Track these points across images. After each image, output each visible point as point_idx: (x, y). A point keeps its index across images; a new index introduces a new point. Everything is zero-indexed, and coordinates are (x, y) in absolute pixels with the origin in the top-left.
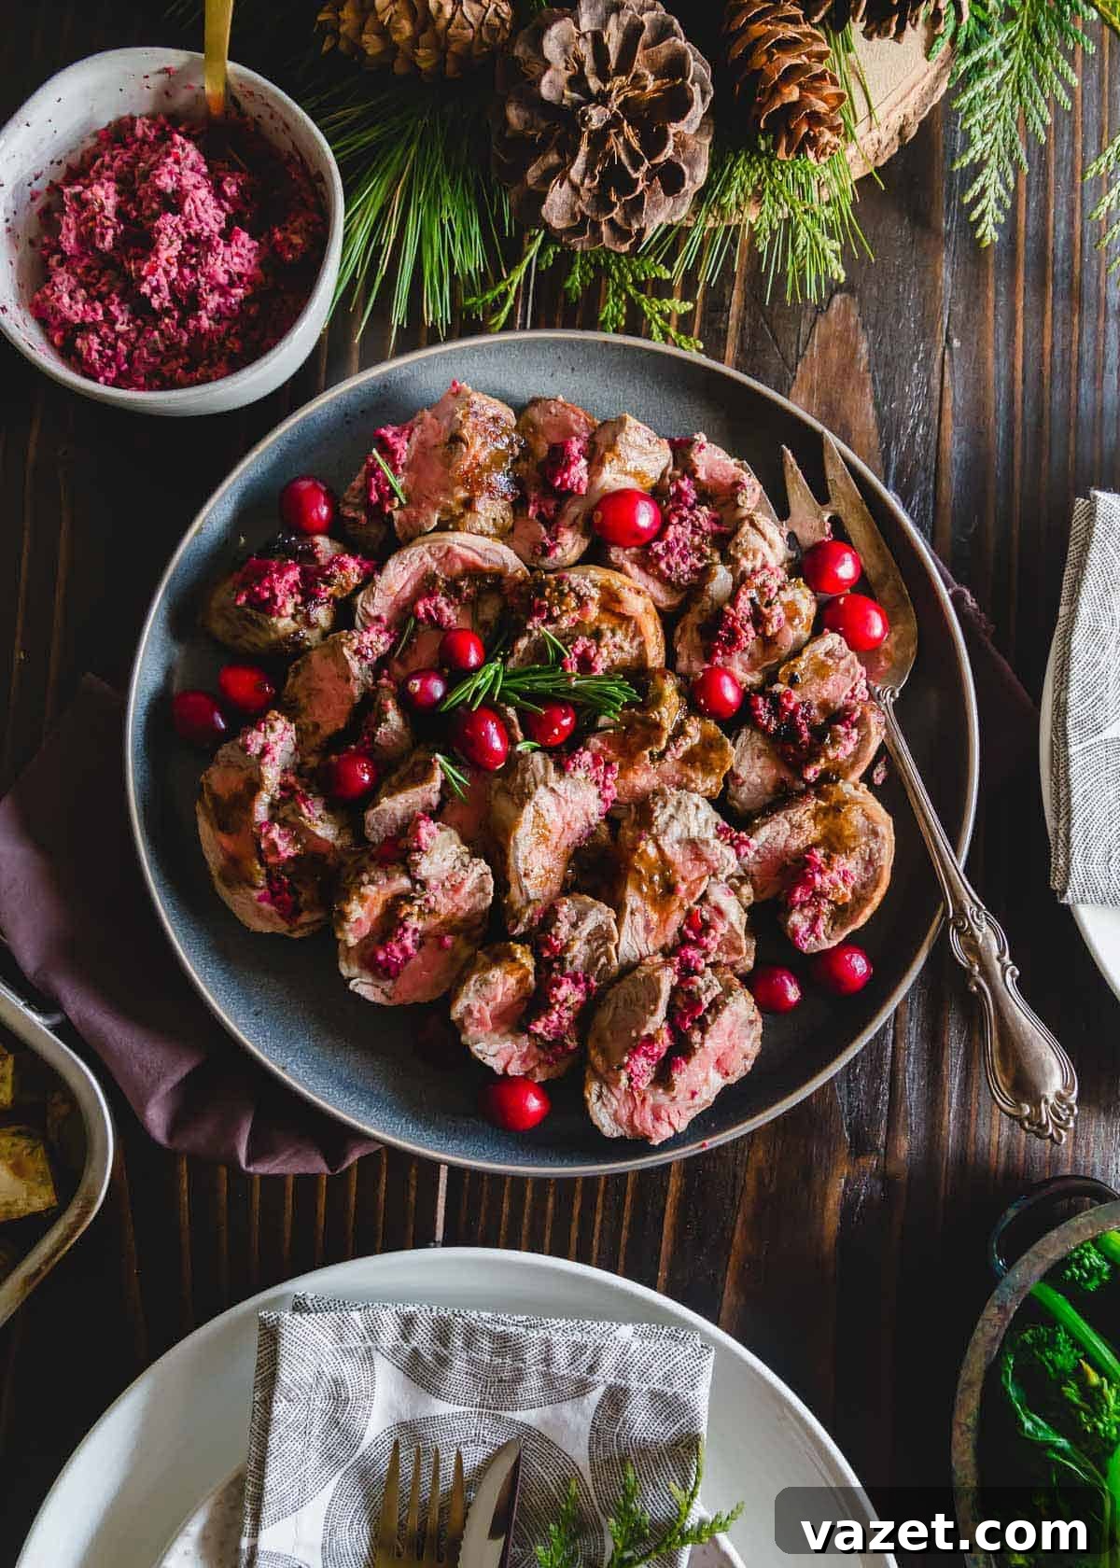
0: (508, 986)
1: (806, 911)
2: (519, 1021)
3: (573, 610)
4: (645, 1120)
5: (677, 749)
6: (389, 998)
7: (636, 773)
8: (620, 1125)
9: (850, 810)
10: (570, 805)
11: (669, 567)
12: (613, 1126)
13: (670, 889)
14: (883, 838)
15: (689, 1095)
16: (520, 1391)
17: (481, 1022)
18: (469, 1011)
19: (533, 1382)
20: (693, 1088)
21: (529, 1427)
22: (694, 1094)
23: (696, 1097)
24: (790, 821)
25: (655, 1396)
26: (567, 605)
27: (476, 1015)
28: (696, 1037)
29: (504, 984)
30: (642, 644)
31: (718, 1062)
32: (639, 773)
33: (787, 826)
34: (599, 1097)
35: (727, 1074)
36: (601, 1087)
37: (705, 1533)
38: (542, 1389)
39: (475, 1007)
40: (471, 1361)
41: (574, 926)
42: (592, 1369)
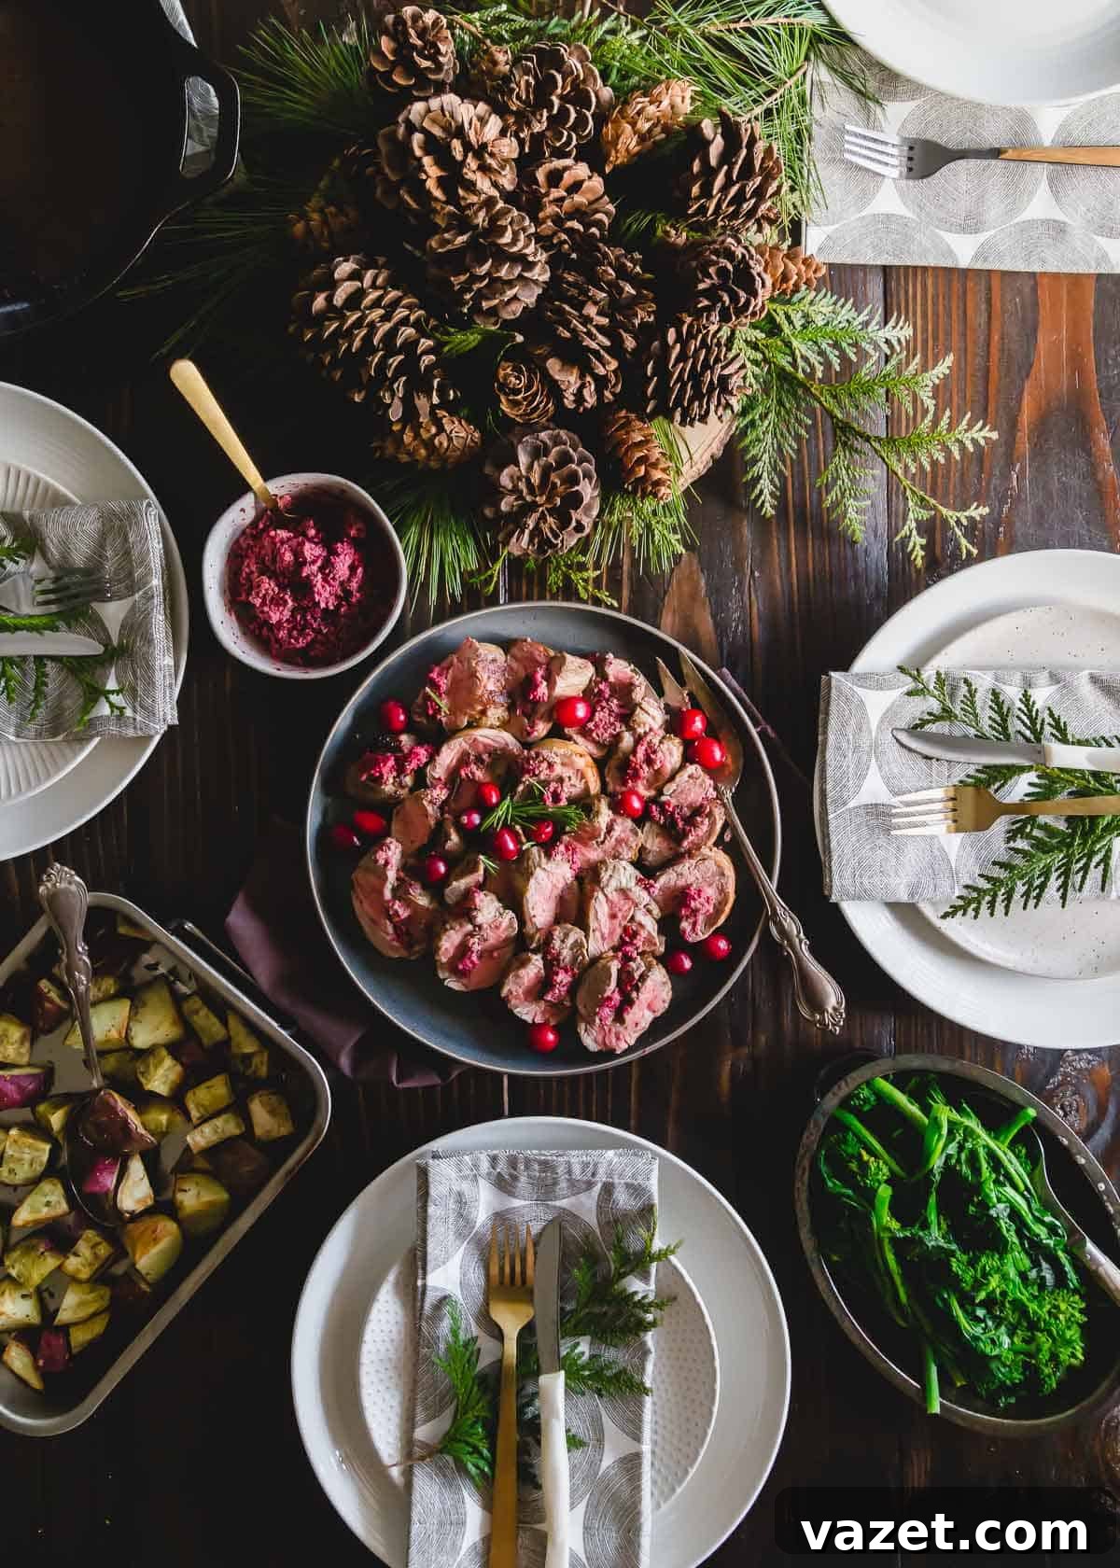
0: (530, 977)
1: (689, 920)
2: (538, 995)
4: (611, 1041)
5: (610, 839)
6: (466, 987)
7: (589, 853)
8: (598, 1045)
10: (554, 875)
11: (598, 735)
12: (595, 1045)
14: (728, 876)
15: (634, 1025)
16: (557, 1190)
17: (518, 996)
18: (510, 992)
19: (563, 1185)
20: (636, 1021)
21: (564, 1209)
22: (637, 1024)
24: (676, 872)
25: (628, 1186)
26: (542, 767)
27: (514, 994)
28: (634, 995)
31: (648, 1006)
32: (591, 852)
33: (675, 875)
34: (585, 1031)
35: (654, 1012)
36: (586, 1026)
37: (662, 1256)
38: (568, 1188)
39: (513, 989)
40: (529, 1177)
41: (563, 941)
42: (594, 1175)
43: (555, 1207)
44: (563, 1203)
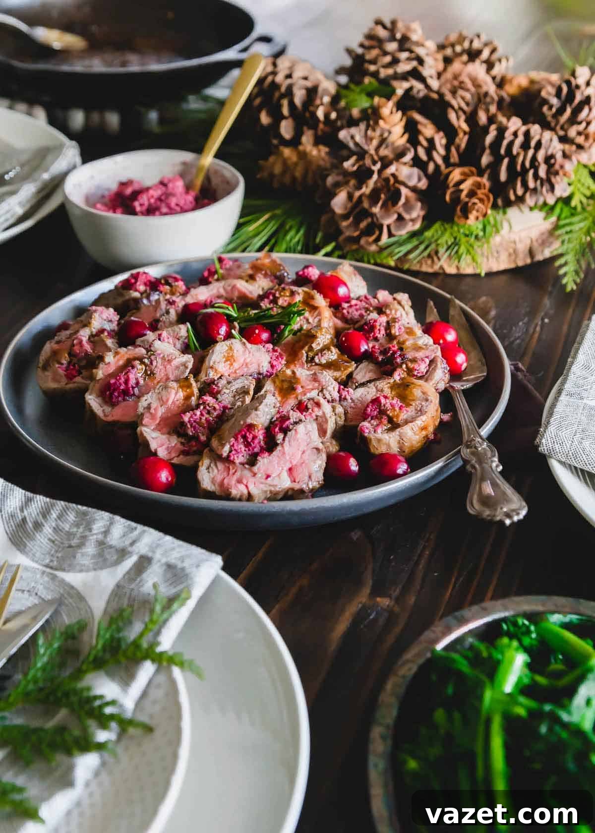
0: (178, 396)
1: (372, 421)
2: (176, 428)
3: (287, 296)
4: (231, 481)
5: (322, 356)
6: (105, 416)
7: (295, 366)
8: (214, 485)
9: (414, 388)
10: (251, 355)
11: (348, 312)
12: (210, 483)
13: (292, 389)
14: (431, 402)
15: (264, 477)
16: (79, 556)
17: (153, 417)
18: (149, 407)
19: (90, 549)
20: (269, 472)
22: (268, 476)
23: (269, 479)
24: (376, 388)
25: (170, 567)
26: (285, 293)
27: (152, 411)
28: (280, 437)
29: (176, 393)
30: (320, 321)
31: (290, 469)
32: (297, 366)
33: (375, 390)
34: (208, 468)
35: (295, 482)
36: (210, 463)
37: (164, 662)
38: (94, 556)
39: (153, 406)
40: (56, 530)
41: (229, 383)
42: (133, 543)
43: (63, 581)
44: (73, 578)
